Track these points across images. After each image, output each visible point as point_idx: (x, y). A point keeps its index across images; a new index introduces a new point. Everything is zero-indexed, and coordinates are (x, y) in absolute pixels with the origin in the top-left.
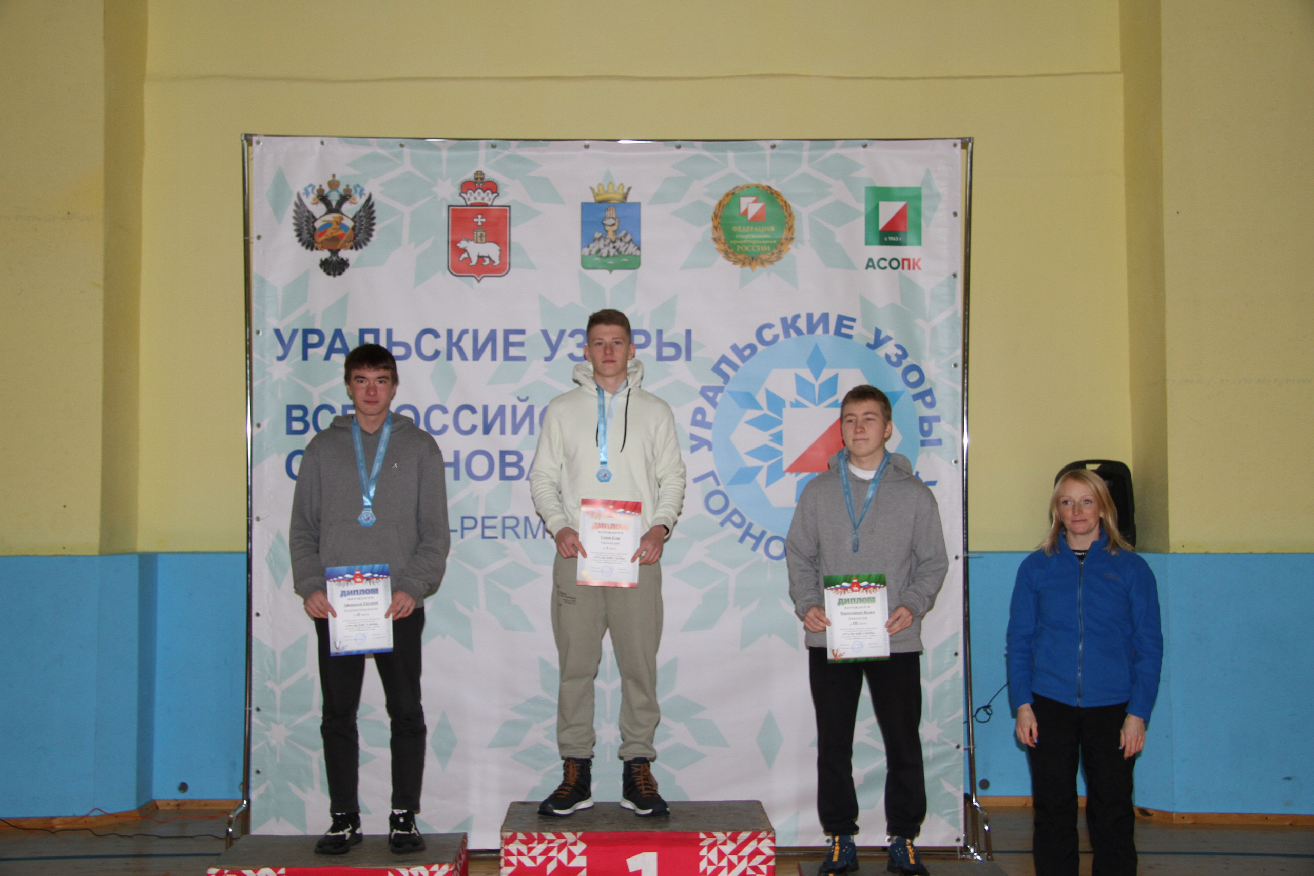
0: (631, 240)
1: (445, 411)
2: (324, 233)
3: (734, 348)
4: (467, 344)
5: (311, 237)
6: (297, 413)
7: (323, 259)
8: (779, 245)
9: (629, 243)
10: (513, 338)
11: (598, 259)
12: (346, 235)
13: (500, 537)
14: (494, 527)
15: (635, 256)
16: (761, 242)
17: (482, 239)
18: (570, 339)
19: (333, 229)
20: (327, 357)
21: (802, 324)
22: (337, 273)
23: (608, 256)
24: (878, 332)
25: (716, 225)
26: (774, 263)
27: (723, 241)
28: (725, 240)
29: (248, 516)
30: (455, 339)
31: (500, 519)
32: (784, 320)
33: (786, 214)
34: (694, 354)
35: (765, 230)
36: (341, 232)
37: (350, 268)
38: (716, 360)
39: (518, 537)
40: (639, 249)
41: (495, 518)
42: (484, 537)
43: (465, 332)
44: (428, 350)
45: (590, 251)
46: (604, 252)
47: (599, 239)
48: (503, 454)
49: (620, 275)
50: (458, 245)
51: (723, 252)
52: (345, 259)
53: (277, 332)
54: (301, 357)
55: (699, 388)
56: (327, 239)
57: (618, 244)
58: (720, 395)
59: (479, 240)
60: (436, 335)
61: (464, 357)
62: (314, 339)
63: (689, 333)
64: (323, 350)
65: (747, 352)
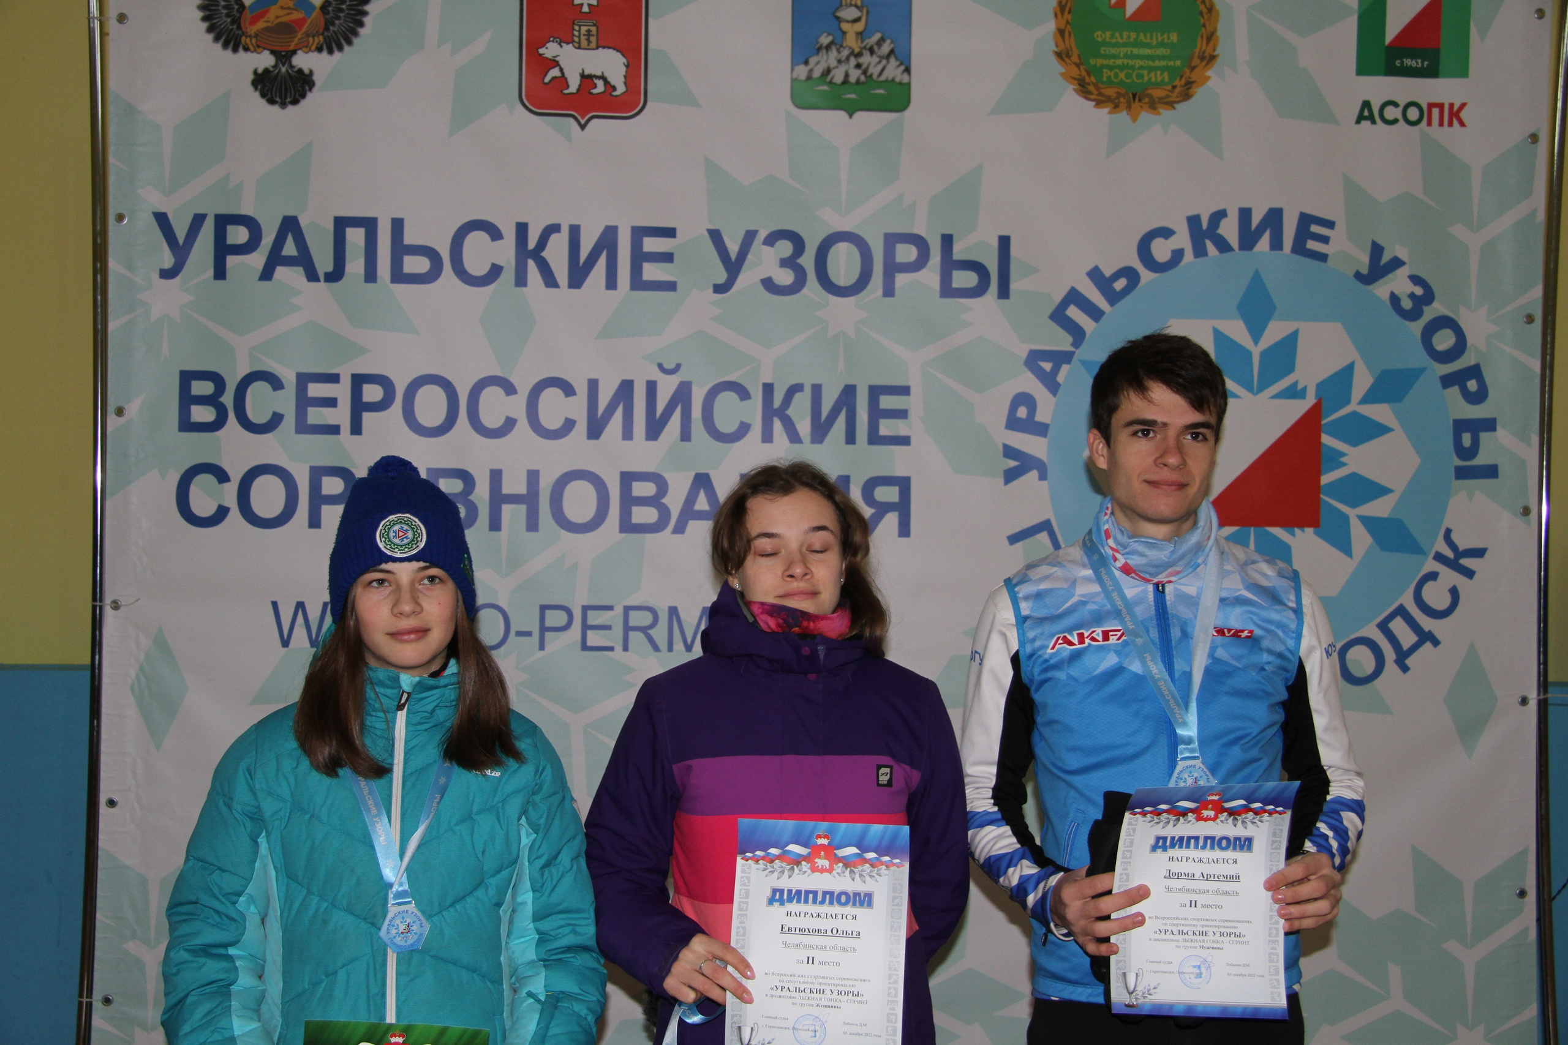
0: (892, 52)
1: (510, 389)
2: (262, 15)
3: (1095, 275)
4: (557, 253)
5: (233, 23)
6: (203, 388)
7: (260, 71)
8: (1187, 71)
9: (888, 57)
10: (651, 244)
11: (825, 88)
12: (309, 21)
13: (619, 648)
14: (608, 628)
15: (900, 84)
16: (1151, 63)
17: (589, 42)
18: (767, 249)
19: (282, 8)
20: (267, 274)
21: (1229, 229)
22: (289, 100)
23: (846, 81)
24: (1377, 250)
25: (1062, 27)
26: (1176, 106)
27: (1075, 58)
28: (1079, 56)
29: (94, 599)
30: (532, 244)
31: (619, 611)
32: (1193, 221)
33: (1202, 7)
34: (1014, 286)
35: (1160, 39)
36: (297, 15)
37: (315, 90)
38: (1058, 298)
39: (656, 648)
40: (908, 70)
41: (610, 608)
42: (585, 647)
43: (553, 229)
44: (476, 266)
45: (811, 71)
46: (838, 76)
47: (828, 47)
48: (628, 479)
49: (870, 121)
50: (541, 51)
51: (1076, 82)
52: (306, 71)
53: (162, 219)
54: (211, 272)
55: (1024, 355)
56: (267, 29)
57: (866, 59)
58: (1065, 369)
59: (584, 43)
60: (495, 234)
61: (550, 281)
62: (238, 235)
63: (1004, 242)
64: (257, 260)
65: (1120, 284)
